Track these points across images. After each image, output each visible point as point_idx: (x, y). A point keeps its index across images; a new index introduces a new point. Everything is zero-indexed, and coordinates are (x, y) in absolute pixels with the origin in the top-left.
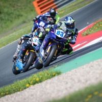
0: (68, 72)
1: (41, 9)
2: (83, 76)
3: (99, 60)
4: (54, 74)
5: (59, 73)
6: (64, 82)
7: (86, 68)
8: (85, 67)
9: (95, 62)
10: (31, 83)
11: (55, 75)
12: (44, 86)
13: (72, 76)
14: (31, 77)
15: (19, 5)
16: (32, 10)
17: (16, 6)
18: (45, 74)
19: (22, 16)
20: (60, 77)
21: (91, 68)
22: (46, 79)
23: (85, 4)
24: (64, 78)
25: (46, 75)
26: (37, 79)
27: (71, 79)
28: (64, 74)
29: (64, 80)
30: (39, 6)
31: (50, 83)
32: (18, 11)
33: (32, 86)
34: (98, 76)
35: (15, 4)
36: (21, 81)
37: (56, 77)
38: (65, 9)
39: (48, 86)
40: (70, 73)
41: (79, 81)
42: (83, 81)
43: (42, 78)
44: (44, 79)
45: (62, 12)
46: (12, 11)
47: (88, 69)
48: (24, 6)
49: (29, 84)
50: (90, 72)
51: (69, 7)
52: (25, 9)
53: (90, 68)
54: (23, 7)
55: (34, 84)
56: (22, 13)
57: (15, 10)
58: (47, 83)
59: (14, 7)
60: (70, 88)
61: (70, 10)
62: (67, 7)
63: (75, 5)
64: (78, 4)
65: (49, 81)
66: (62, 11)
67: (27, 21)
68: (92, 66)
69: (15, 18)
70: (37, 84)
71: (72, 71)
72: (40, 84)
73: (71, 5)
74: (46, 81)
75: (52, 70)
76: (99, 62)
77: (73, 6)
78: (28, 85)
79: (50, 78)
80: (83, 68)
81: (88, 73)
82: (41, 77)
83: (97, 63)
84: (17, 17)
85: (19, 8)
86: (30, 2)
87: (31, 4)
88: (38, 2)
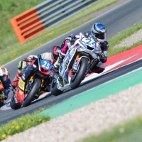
0: (60, 117)
1: (22, 29)
2: (80, 122)
3: (103, 100)
4: (40, 120)
5: (47, 119)
6: (55, 130)
7: (84, 111)
8: (83, 109)
9: (97, 102)
10: (9, 133)
11: (41, 122)
12: (26, 137)
13: (66, 123)
14: (9, 124)
16: (9, 31)
18: (27, 120)
20: (48, 125)
21: (92, 111)
22: (29, 128)
23: (83, 23)
24: (55, 125)
25: (29, 121)
26: (17, 127)
27: (65, 127)
28: (54, 119)
29: (54, 128)
30: (19, 25)
31: (36, 133)
33: (9, 137)
34: (101, 122)
37: (43, 125)
38: (55, 30)
39: (32, 137)
40: (62, 119)
41: (76, 130)
42: (80, 129)
43: (23, 125)
44: (27, 127)
45: (51, 34)
47: (87, 113)
49: (6, 134)
50: (89, 117)
51: (61, 27)
53: (90, 111)
55: (13, 134)
58: (30, 132)
60: (63, 139)
61: (63, 30)
62: (57, 26)
63: (69, 23)
64: (73, 21)
65: (34, 129)
66: (51, 32)
67: (2, 46)
68: (93, 109)
70: (17, 134)
71: (66, 115)
72: (20, 134)
73: (63, 23)
74: (29, 130)
75: (38, 115)
76: (103, 103)
77: (66, 25)
78: (4, 136)
79: (35, 126)
80: (81, 112)
81: (88, 118)
82: (22, 124)
83: (100, 104)
86: (7, 19)
87: (8, 22)
88: (18, 20)
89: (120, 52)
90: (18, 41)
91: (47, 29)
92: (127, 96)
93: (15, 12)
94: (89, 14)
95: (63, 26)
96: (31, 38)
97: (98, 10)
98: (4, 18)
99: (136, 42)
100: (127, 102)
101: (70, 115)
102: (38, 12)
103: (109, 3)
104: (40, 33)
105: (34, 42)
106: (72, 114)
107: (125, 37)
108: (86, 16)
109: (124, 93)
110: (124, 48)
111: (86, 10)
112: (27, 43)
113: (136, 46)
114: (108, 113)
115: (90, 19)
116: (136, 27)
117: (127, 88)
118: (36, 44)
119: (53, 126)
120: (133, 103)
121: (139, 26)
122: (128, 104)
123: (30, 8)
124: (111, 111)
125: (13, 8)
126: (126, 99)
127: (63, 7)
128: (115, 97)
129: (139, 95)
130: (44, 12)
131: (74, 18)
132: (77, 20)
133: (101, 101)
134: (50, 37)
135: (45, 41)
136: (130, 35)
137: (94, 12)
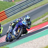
0: (13, 47)
8: (20, 45)
9: (25, 43)
21: (24, 46)
23: (21, 16)
38: (11, 18)
45: (9, 20)
51: (13, 17)
53: (23, 46)
64: (17, 16)
66: (9, 19)
68: (24, 45)
71: (15, 47)
73: (14, 16)
75: (5, 47)
76: (28, 43)
77: (15, 17)
89: (33, 26)
92: (36, 41)
94: (22, 13)
96: (3, 21)
97: (26, 12)
99: (38, 23)
100: (36, 43)
101: (16, 47)
102: (5, 12)
103: (29, 10)
105: (4, 22)
107: (35, 21)
108: (21, 14)
109: (35, 40)
110: (35, 25)
111: (22, 12)
113: (39, 24)
115: (23, 15)
116: (39, 18)
117: (36, 39)
120: (38, 44)
121: (40, 18)
122: (36, 44)
123: (2, 11)
124: (30, 46)
126: (35, 42)
127: (14, 10)
128: (31, 42)
129: (40, 41)
130: (7, 12)
131: (17, 15)
132: (19, 15)
133: (27, 43)
134: (9, 21)
135: (7, 22)
136: (36, 21)
137: (24, 13)
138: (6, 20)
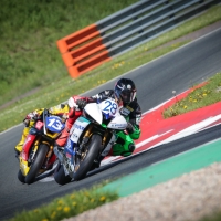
0: (134, 195)
1: (74, 56)
3: (202, 170)
4: (102, 199)
5: (113, 198)
6: (126, 216)
8: (170, 184)
9: (192, 174)
10: (52, 217)
11: (104, 202)
13: (143, 204)
14: (52, 204)
15: (27, 46)
16: (54, 60)
17: (19, 49)
18: (82, 198)
19: (32, 71)
20: (115, 206)
21: (185, 187)
22: (85, 210)
24: (126, 207)
25: (85, 200)
26: (66, 209)
27: (141, 210)
28: (125, 198)
29: (125, 212)
30: (70, 50)
31: (95, 218)
32: (25, 60)
34: (199, 204)
35: (17, 46)
36: (30, 213)
37: (107, 206)
38: (126, 59)
40: (137, 198)
41: (159, 216)
42: (166, 215)
43: (76, 206)
44: (82, 208)
45: (120, 65)
46: (12, 61)
47: (177, 189)
48: (37, 49)
49: (48, 218)
51: (136, 55)
52: (39, 56)
53: (181, 186)
54: (36, 52)
55: (59, 219)
56: (33, 65)
57: (17, 58)
58: (87, 217)
59: (15, 52)
61: (139, 60)
62: (130, 54)
63: (148, 50)
64: (156, 47)
65: (92, 213)
66: (119, 62)
67: (43, 82)
68: (186, 184)
69: (18, 75)
70: (66, 219)
71: (143, 192)
72: (71, 219)
73: (140, 49)
74: (85, 213)
75: (99, 190)
76: (203, 175)
77: (143, 52)
79: (94, 208)
80: (167, 188)
81: (179, 198)
82: (74, 203)
83: (197, 177)
84: (21, 74)
85: (27, 53)
86: (51, 41)
87: (53, 45)
88: (69, 42)
90: (68, 74)
91: (114, 58)
93: (63, 30)
94: (179, 37)
95: (139, 53)
97: (194, 30)
98: (48, 38)
101: (150, 193)
103: (211, 20)
104: (103, 64)
105: (93, 77)
106: (153, 191)
108: (175, 39)
111: (176, 30)
112: (81, 78)
114: (211, 192)
115: (181, 44)
118: (96, 81)
119: (123, 209)
124: (214, 188)
125: (61, 23)
127: (140, 23)
131: (156, 42)
132: (162, 44)
134: (118, 71)
135: (110, 76)
137: (188, 33)
138: (105, 68)
